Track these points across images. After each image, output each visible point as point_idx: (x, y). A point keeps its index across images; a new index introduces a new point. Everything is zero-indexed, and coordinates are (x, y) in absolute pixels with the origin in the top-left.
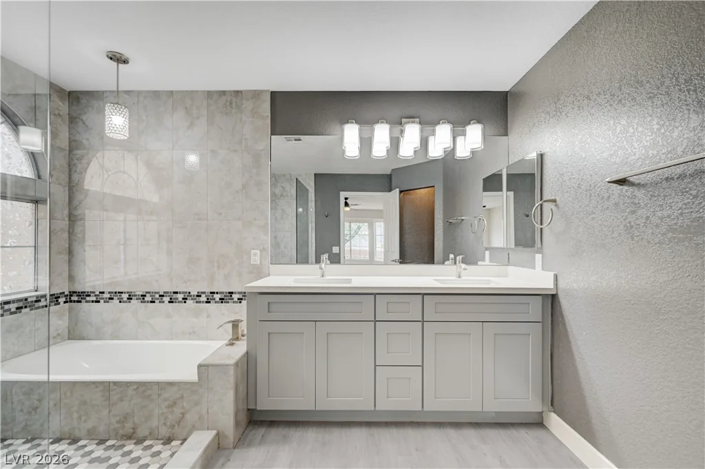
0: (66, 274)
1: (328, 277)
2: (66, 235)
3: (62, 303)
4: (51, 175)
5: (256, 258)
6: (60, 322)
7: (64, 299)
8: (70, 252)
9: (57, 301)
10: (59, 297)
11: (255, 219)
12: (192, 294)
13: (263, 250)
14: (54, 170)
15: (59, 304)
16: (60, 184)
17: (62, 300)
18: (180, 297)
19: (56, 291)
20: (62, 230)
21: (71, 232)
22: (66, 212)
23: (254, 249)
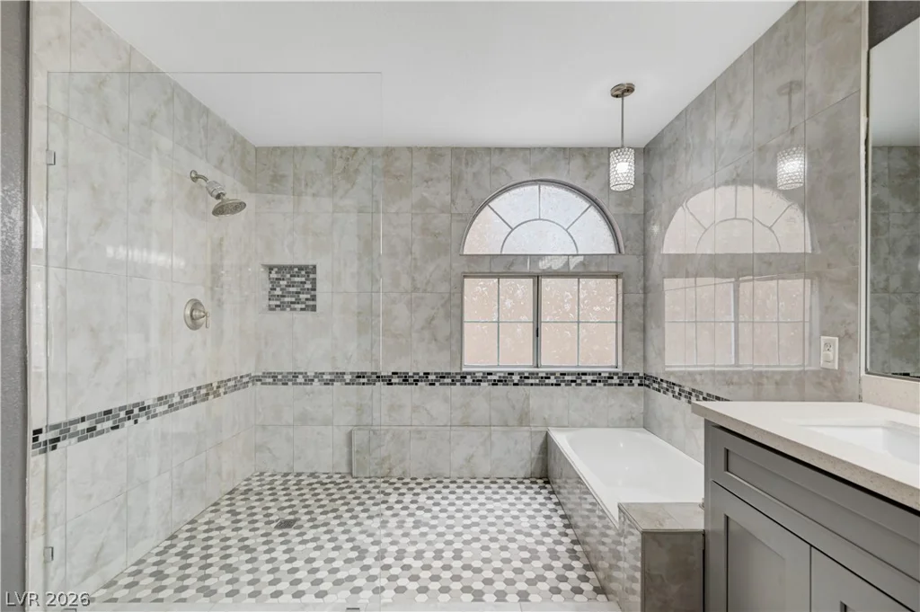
0: (640, 354)
2: (641, 309)
3: (636, 385)
4: (625, 247)
5: (830, 354)
6: (634, 405)
7: (638, 381)
8: (645, 329)
9: (631, 381)
10: (633, 378)
11: (829, 266)
13: (847, 338)
14: (627, 240)
15: (633, 385)
16: (634, 254)
17: (636, 381)
19: (630, 371)
20: (636, 304)
21: (645, 306)
22: (641, 284)
23: (825, 334)
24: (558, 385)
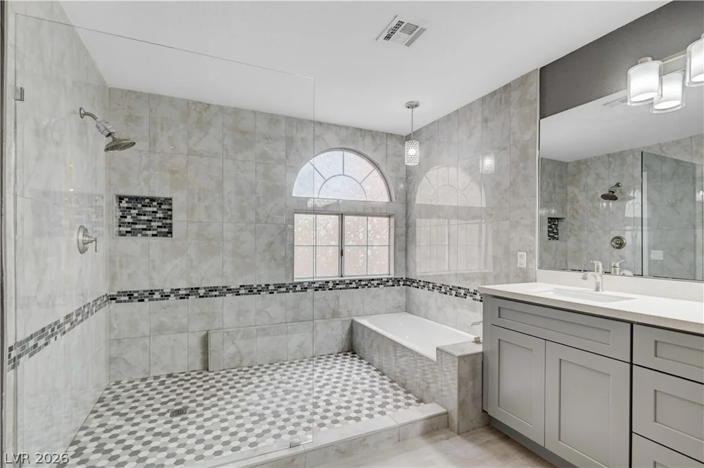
0: (404, 266)
1: (606, 293)
2: (404, 238)
4: (396, 198)
5: (522, 261)
6: (400, 298)
7: (403, 283)
8: (406, 250)
9: (399, 283)
10: (400, 281)
11: (522, 218)
12: (470, 291)
13: (530, 252)
14: (396, 193)
15: (400, 285)
16: (400, 203)
17: (401, 283)
18: (462, 292)
19: (398, 276)
20: (402, 234)
21: (406, 236)
22: (404, 222)
23: (520, 251)
24: (357, 288)
